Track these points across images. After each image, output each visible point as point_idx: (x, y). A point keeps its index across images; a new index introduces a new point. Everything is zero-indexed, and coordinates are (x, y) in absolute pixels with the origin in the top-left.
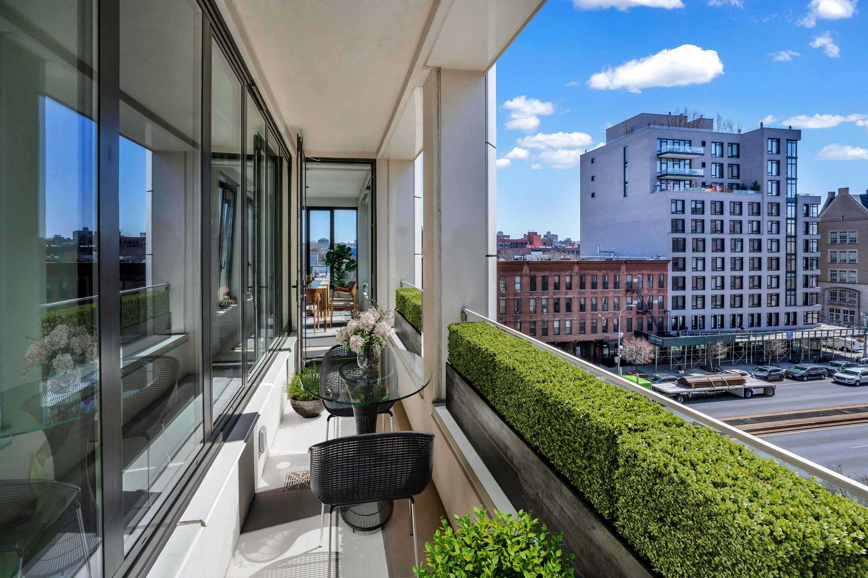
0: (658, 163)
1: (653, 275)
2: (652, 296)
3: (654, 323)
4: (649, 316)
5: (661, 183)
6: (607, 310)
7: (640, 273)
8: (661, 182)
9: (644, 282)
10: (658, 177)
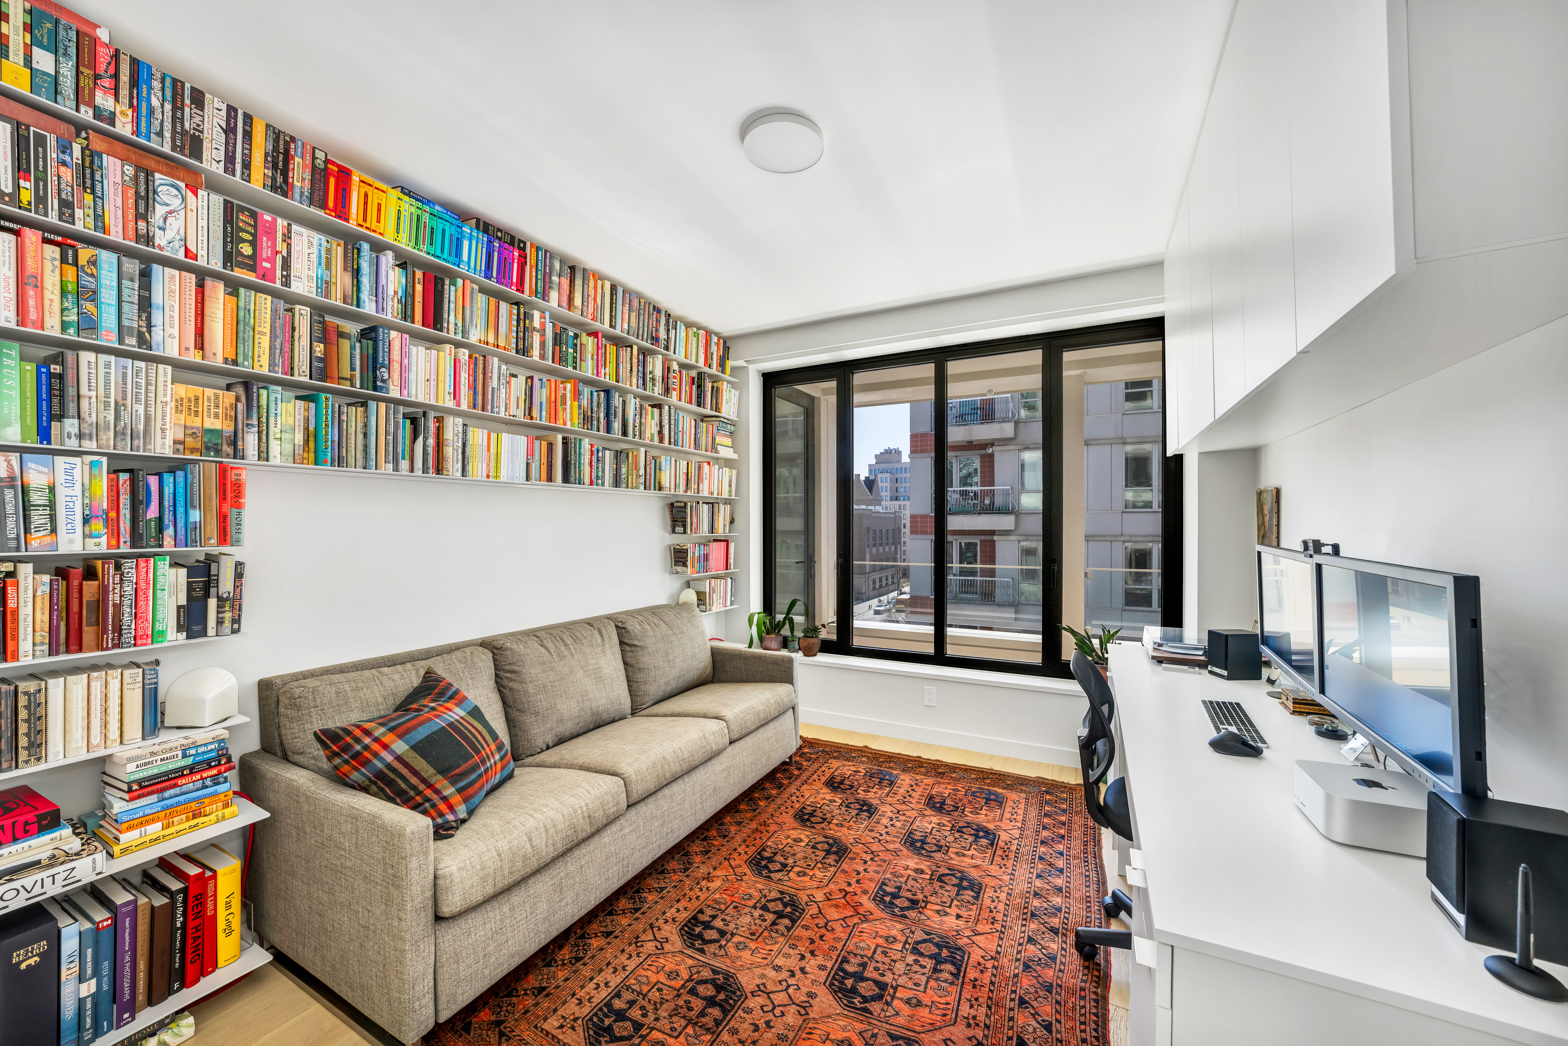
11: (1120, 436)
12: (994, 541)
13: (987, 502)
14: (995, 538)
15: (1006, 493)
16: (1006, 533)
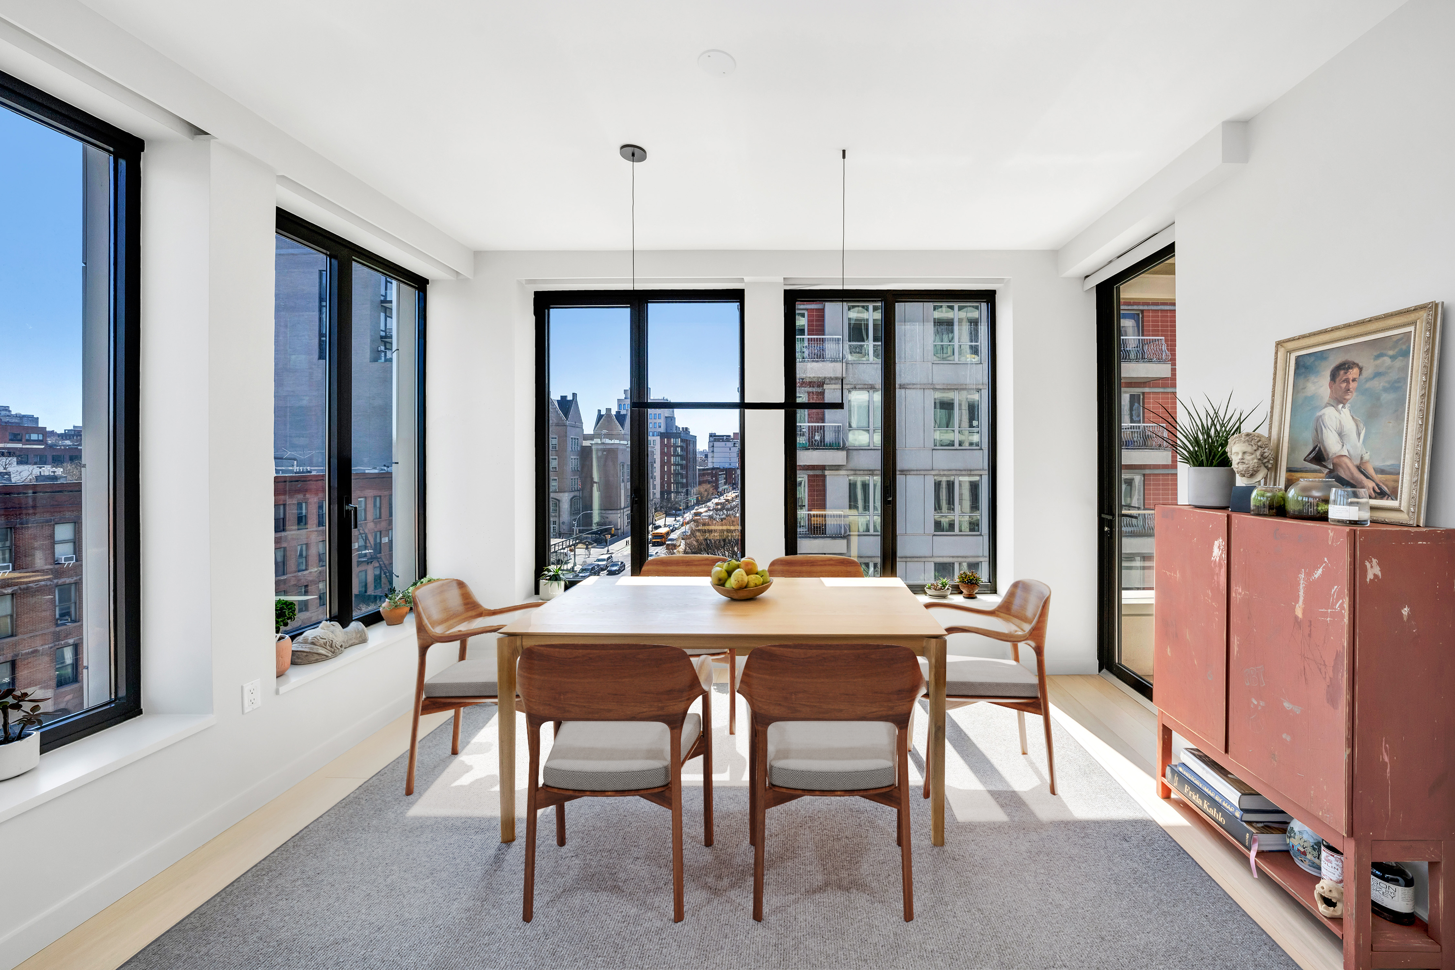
0: (382, 315)
1: (380, 497)
2: (381, 532)
3: (383, 576)
4: (377, 565)
5: (386, 348)
6: (306, 570)
7: (362, 495)
8: (385, 346)
9: (368, 509)
10: (382, 337)
11: (930, 382)
12: (824, 476)
13: (817, 438)
14: (827, 473)
15: (838, 430)
16: (837, 468)
